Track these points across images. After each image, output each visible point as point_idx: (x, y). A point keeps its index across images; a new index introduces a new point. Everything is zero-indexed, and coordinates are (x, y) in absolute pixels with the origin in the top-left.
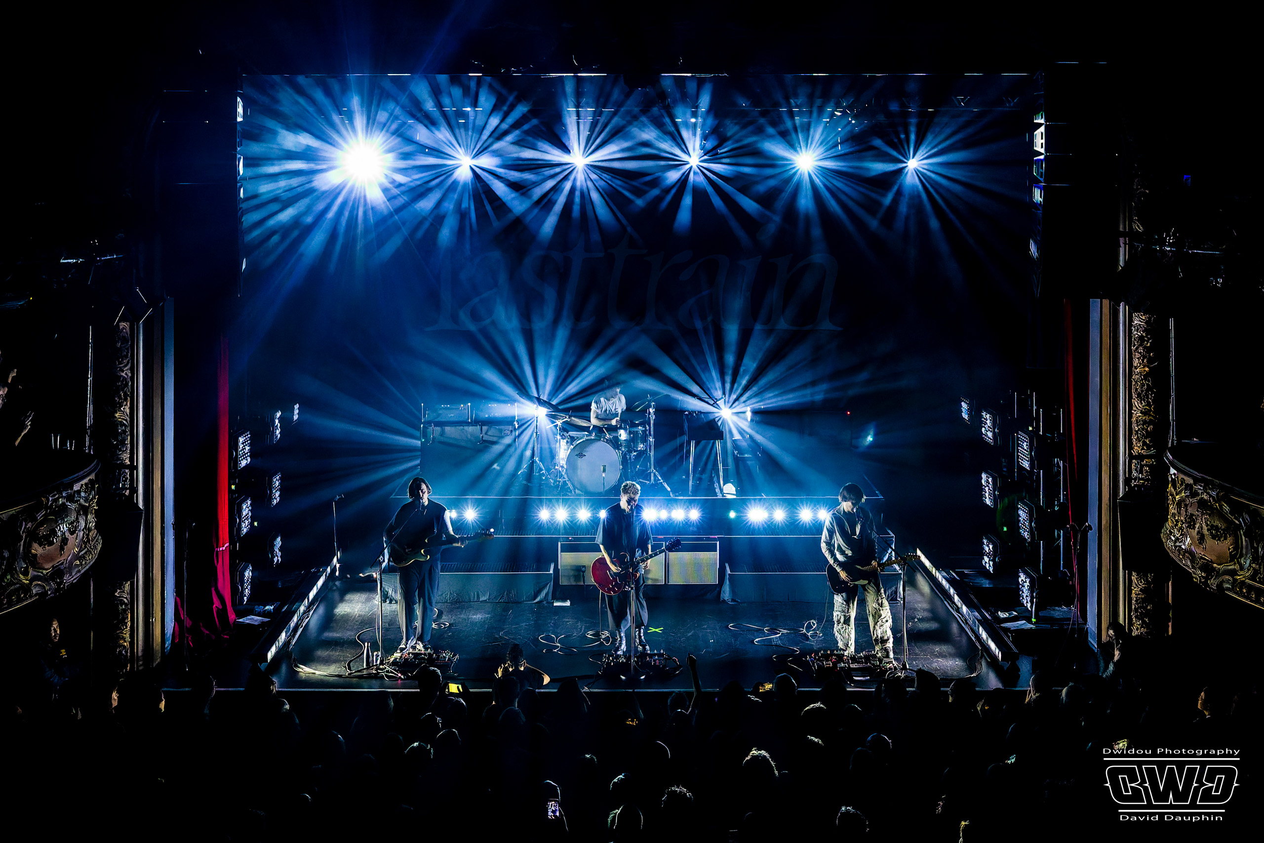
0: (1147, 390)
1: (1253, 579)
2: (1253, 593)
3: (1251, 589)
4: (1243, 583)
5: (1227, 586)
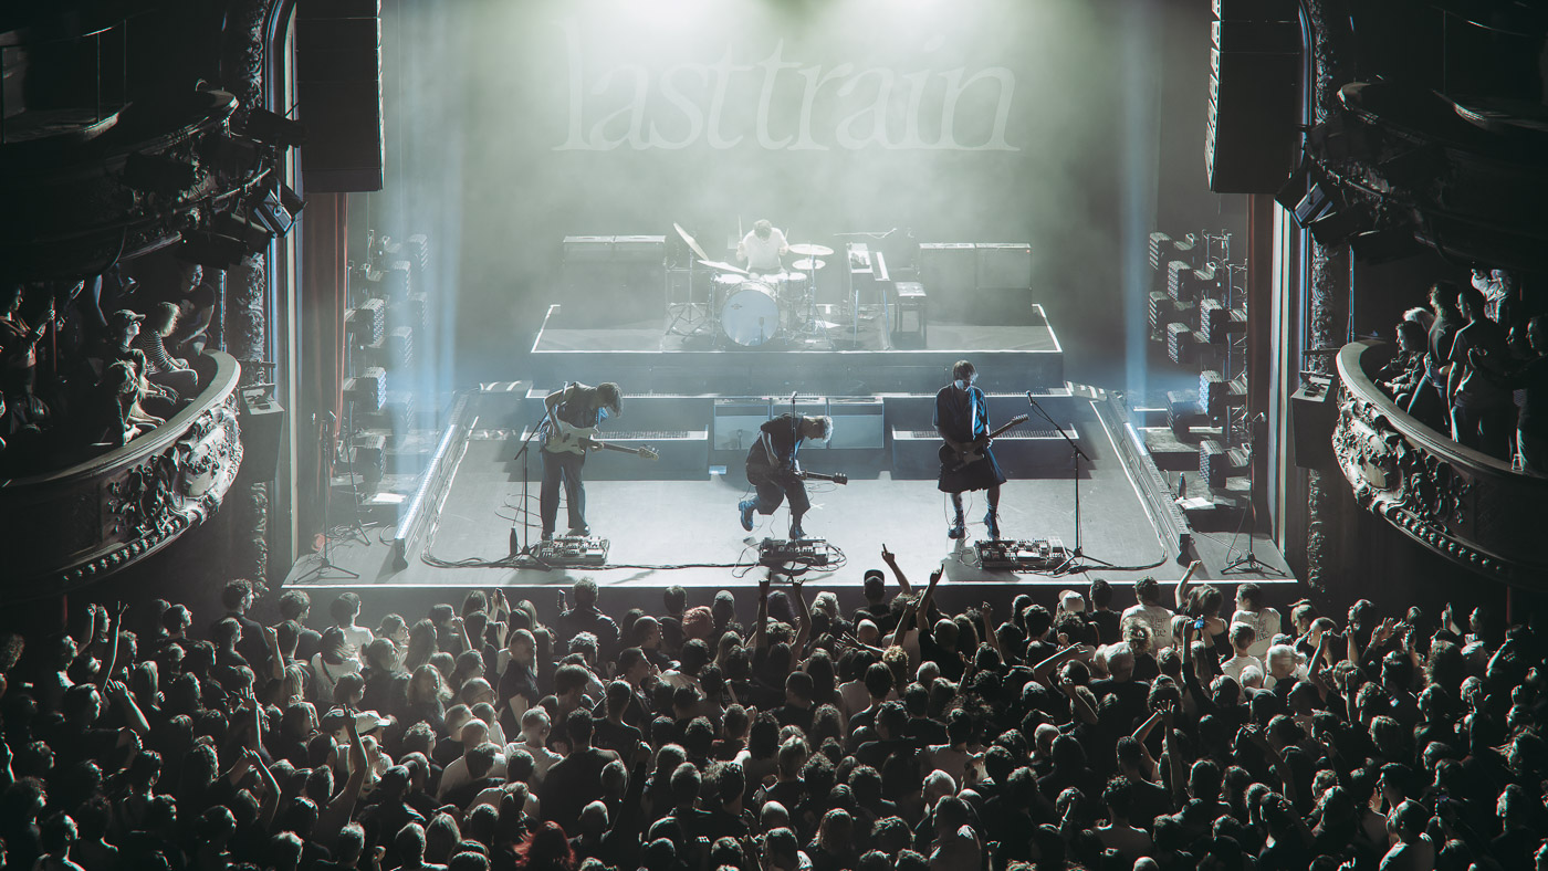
0: (1325, 283)
1: (1406, 507)
2: (1406, 521)
3: (1404, 516)
4: (1397, 510)
5: (1384, 509)
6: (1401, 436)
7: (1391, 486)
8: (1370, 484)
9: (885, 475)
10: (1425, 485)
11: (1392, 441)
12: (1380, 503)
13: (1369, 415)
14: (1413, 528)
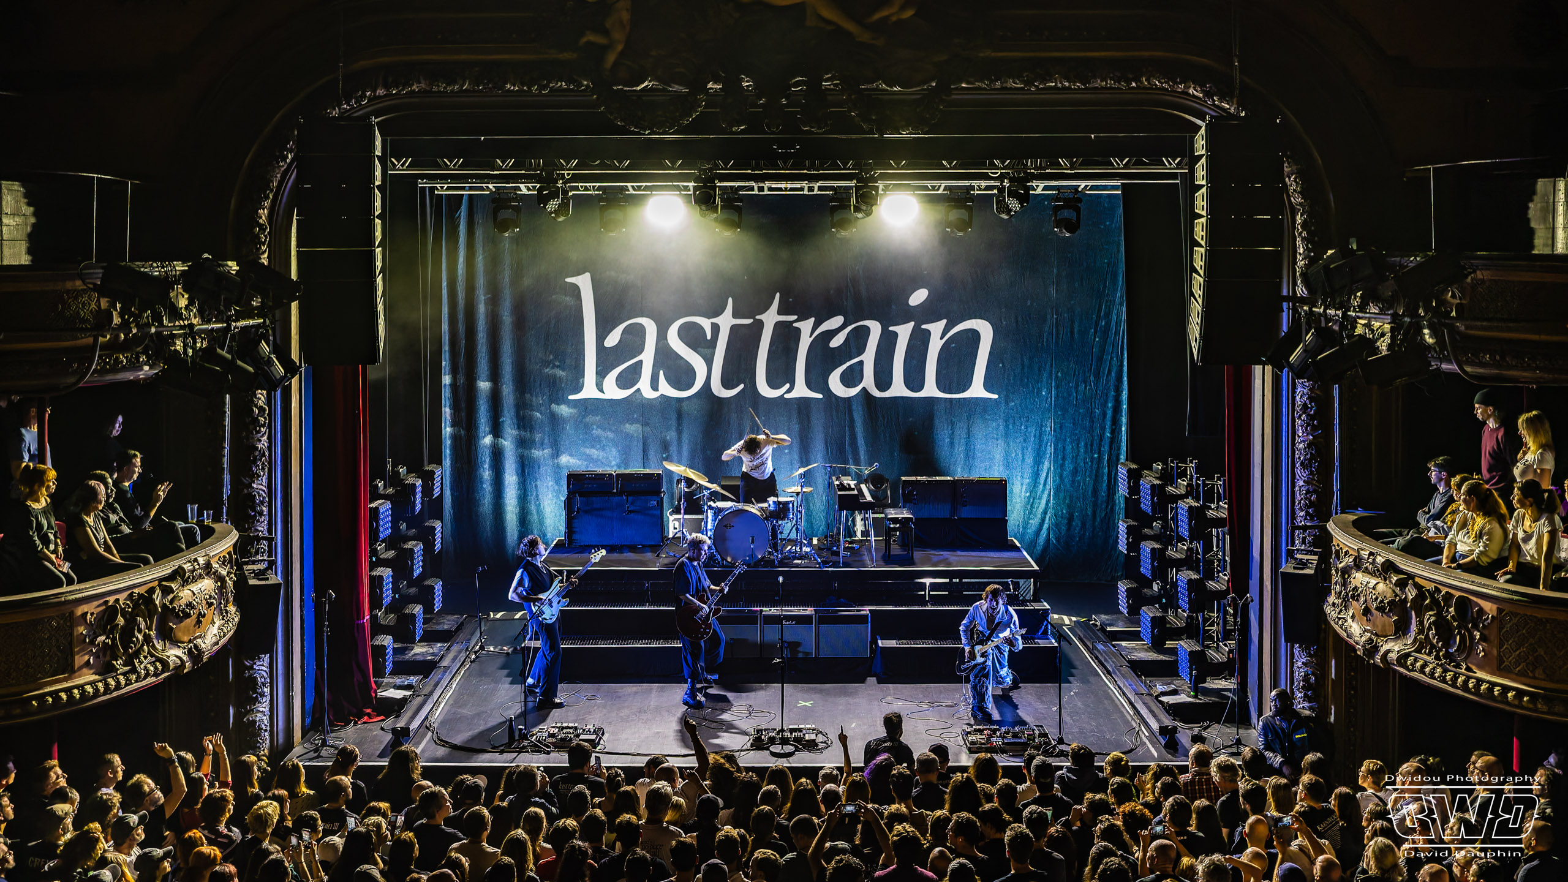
0: (1310, 460)
1: (1418, 651)
2: (1418, 664)
3: (1416, 660)
4: (1408, 655)
5: (1393, 656)
6: (1411, 576)
7: (1401, 629)
8: (1376, 635)
9: (872, 680)
10: (1441, 625)
11: (1402, 584)
12: (1388, 652)
13: (1374, 562)
14: (1427, 670)
